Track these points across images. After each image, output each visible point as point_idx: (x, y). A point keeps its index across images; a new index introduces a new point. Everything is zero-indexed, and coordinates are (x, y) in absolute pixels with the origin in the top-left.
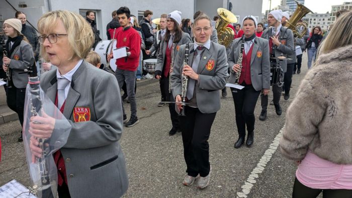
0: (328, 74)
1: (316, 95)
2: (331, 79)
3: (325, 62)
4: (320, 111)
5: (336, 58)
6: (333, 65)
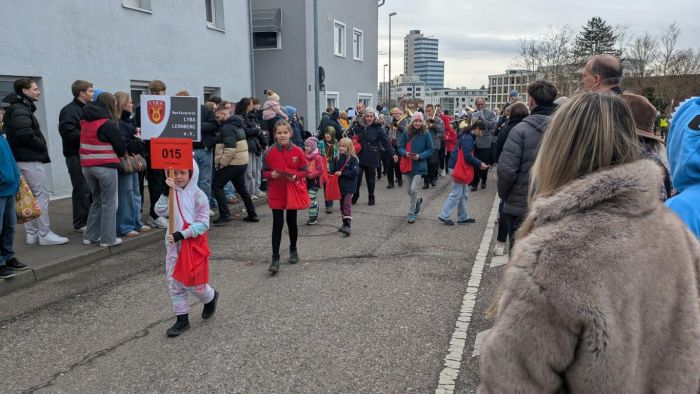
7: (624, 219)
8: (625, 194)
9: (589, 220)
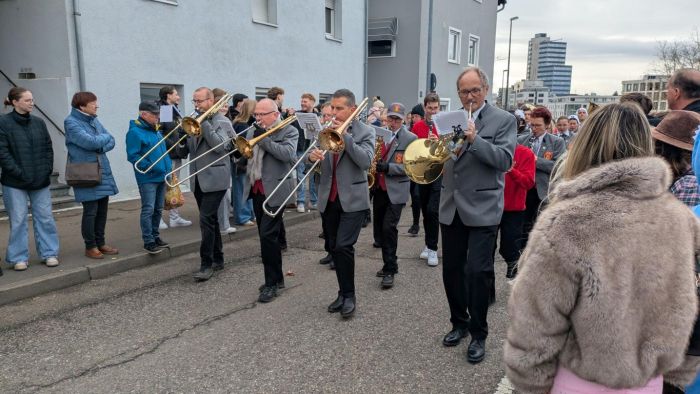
0: (576, 218)
1: (559, 259)
2: (581, 227)
3: (567, 197)
4: (570, 288)
5: (587, 189)
6: (582, 202)
7: (627, 199)
8: (628, 181)
9: (597, 196)
